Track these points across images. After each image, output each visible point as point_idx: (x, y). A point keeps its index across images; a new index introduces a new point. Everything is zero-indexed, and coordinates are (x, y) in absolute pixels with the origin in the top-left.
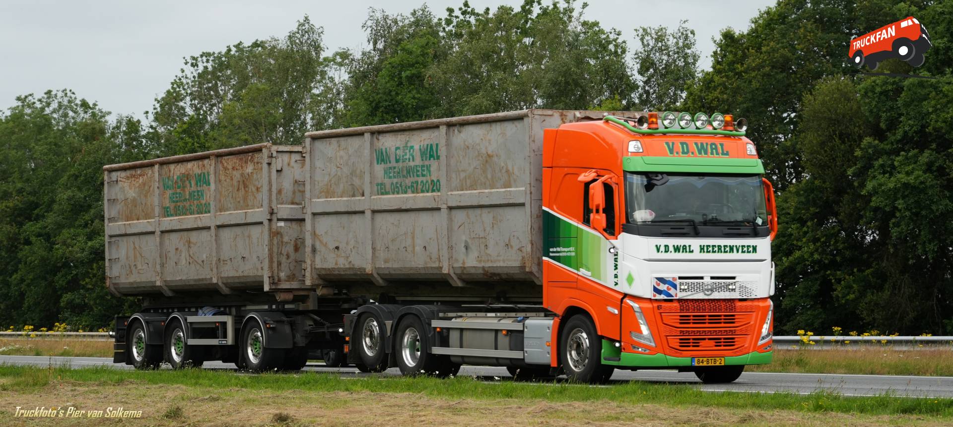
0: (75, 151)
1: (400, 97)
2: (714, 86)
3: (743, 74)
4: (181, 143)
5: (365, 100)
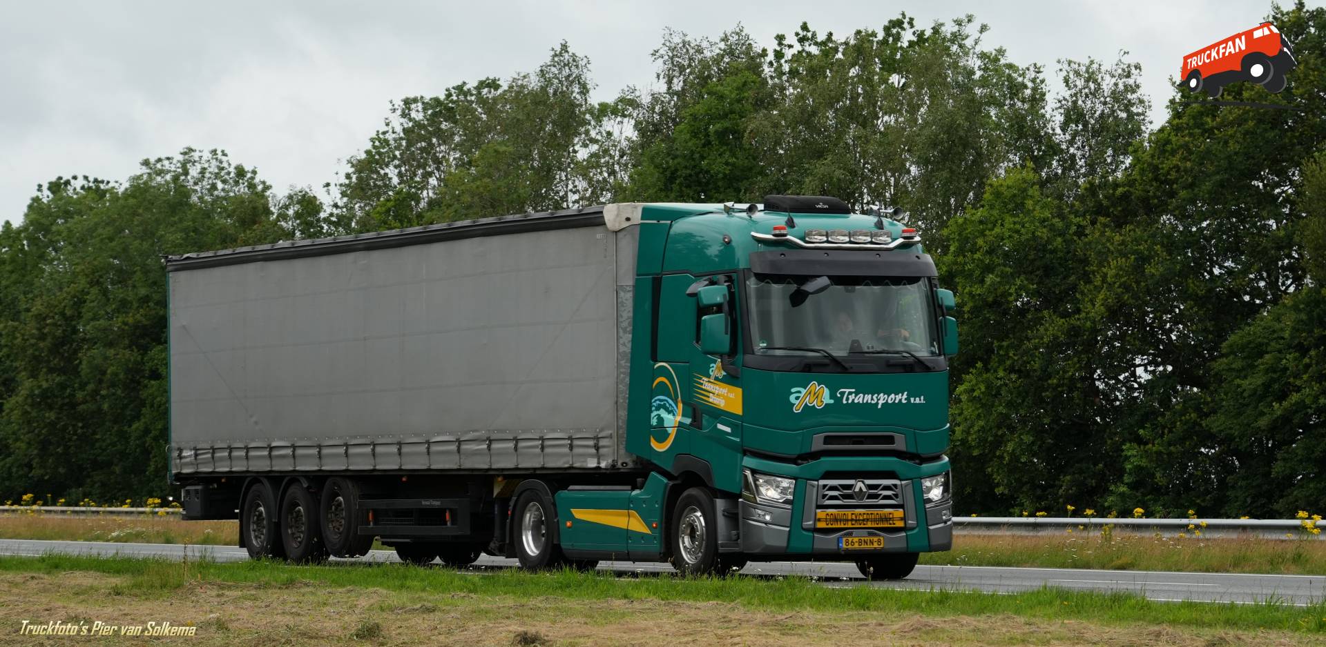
0: (228, 240)
1: (706, 162)
2: (1172, 149)
3: (1216, 131)
5: (656, 167)
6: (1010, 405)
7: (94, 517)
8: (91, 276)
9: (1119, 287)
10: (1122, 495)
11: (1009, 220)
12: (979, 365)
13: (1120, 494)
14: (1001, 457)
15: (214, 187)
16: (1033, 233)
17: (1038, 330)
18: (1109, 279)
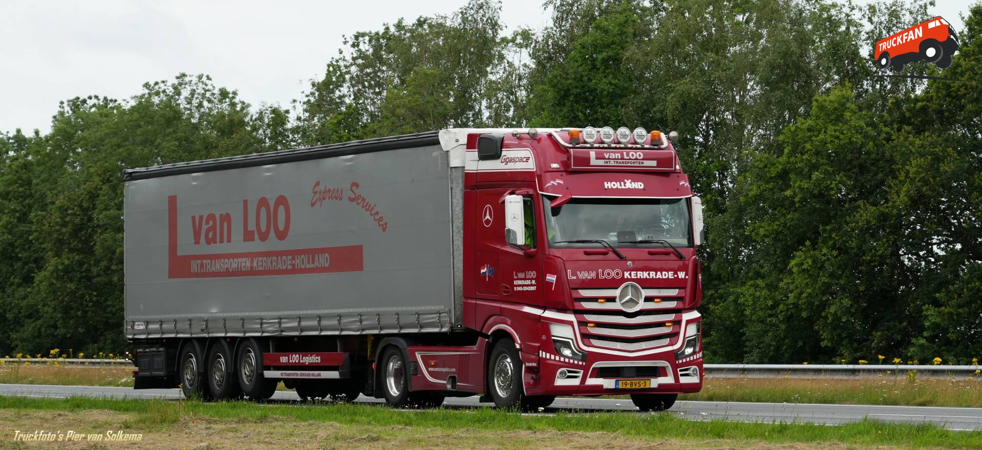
0: (209, 147)
1: (593, 82)
5: (553, 86)
6: (832, 275)
7: (107, 367)
8: (103, 176)
9: (919, 181)
10: (922, 346)
11: (831, 128)
12: (808, 243)
13: (920, 345)
14: (826, 317)
15: (200, 105)
16: (850, 138)
17: (854, 216)
18: (911, 175)
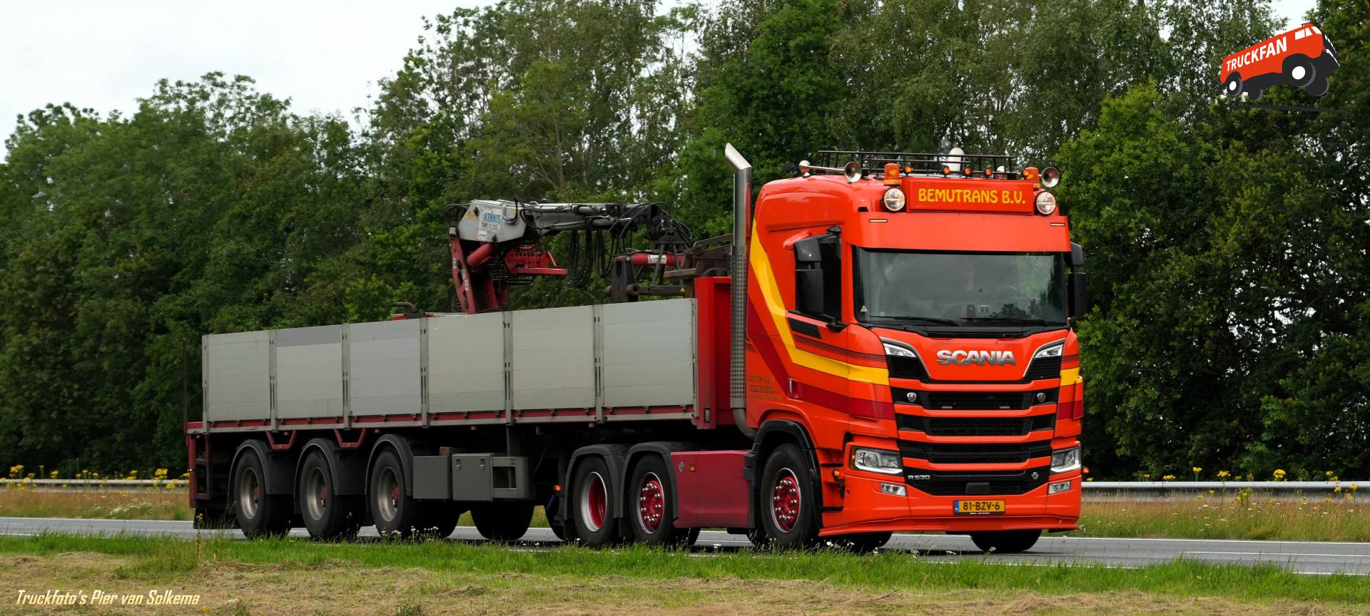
0: (243, 174)
1: (786, 80)
4: (419, 162)
5: (729, 87)
6: (1132, 354)
7: (92, 491)
8: (87, 217)
9: (1254, 219)
10: (1260, 455)
11: (1128, 144)
12: (1096, 309)
13: (1257, 453)
14: (1123, 414)
16: (1156, 160)
17: (1162, 269)
18: (1242, 211)
